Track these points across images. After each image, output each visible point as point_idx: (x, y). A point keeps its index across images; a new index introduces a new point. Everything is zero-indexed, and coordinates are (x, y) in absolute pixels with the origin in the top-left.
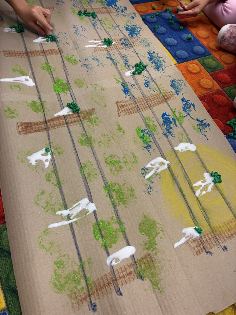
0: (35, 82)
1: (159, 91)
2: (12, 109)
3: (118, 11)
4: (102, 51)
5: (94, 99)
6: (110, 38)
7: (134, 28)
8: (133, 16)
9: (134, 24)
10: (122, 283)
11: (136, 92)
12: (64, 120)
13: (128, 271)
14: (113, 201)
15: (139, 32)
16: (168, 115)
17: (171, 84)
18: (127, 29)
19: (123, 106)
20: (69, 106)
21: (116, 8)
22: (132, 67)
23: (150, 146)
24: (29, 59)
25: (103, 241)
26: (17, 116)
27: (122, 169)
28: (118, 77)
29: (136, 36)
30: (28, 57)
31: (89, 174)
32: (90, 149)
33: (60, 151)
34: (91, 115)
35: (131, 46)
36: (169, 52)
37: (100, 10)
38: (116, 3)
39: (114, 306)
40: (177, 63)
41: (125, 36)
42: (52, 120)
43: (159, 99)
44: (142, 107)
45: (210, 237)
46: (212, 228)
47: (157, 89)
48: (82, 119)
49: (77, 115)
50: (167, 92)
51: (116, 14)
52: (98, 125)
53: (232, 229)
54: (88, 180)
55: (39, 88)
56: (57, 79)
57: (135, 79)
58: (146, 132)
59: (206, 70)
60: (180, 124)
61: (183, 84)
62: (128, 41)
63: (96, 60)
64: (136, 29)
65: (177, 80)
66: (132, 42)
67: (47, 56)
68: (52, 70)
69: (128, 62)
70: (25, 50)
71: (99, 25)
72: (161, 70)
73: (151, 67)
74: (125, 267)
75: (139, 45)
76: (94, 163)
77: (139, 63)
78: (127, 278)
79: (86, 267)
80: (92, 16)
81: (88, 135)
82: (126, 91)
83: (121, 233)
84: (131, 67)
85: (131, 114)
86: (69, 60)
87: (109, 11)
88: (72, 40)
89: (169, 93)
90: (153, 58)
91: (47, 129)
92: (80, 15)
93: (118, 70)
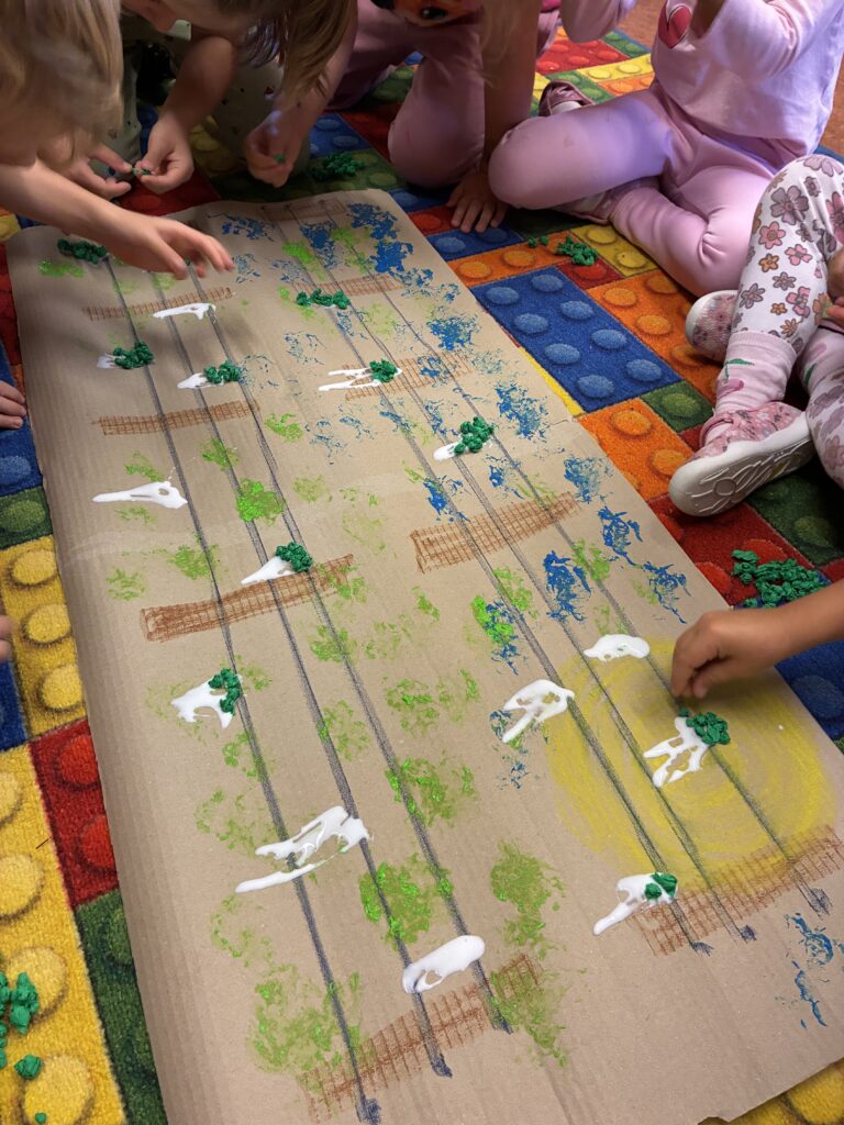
0: (187, 496)
1: (532, 494)
4: (368, 397)
5: (350, 529)
6: (387, 360)
7: (455, 327)
8: (450, 293)
9: (455, 315)
10: (450, 1043)
11: (465, 502)
12: (270, 594)
13: (466, 1006)
14: (415, 812)
15: (469, 334)
16: (564, 560)
17: (567, 471)
18: (436, 329)
19: (431, 543)
20: (281, 553)
21: (401, 277)
22: (455, 434)
23: (512, 648)
24: (168, 436)
25: (390, 922)
26: (143, 590)
27: (436, 720)
28: (415, 465)
29: (460, 347)
30: (165, 429)
31: (345, 739)
32: (343, 670)
33: (261, 678)
34: (344, 573)
35: (448, 375)
36: (557, 384)
37: (359, 284)
38: (400, 262)
39: (430, 1105)
40: (582, 411)
41: (431, 349)
42: (237, 595)
43: (535, 518)
44: (487, 543)
45: (703, 901)
46: (707, 875)
47: (527, 489)
48: (318, 586)
49: (305, 577)
50: (557, 494)
51: (404, 291)
52: (364, 601)
53: (768, 876)
54: (341, 756)
55: (199, 511)
56: (247, 483)
57: (463, 468)
58: (500, 610)
59: (669, 425)
60: (599, 583)
61: (603, 469)
62: (440, 362)
63: (350, 422)
64: (461, 327)
65: (584, 458)
66: (451, 363)
68: (233, 459)
69: (441, 420)
70: (156, 413)
71: (356, 326)
72: (537, 434)
73: (506, 429)
74: (455, 997)
75: (470, 372)
76: (356, 706)
77: (472, 422)
78: (462, 1028)
79: (346, 999)
80: (335, 303)
81: (338, 629)
82: (438, 501)
83: (441, 900)
84: (449, 434)
85: (456, 562)
86: (277, 430)
87: (383, 284)
88: (283, 374)
89: (562, 499)
90: (512, 404)
91: (223, 620)
92: (302, 304)
93: (414, 445)
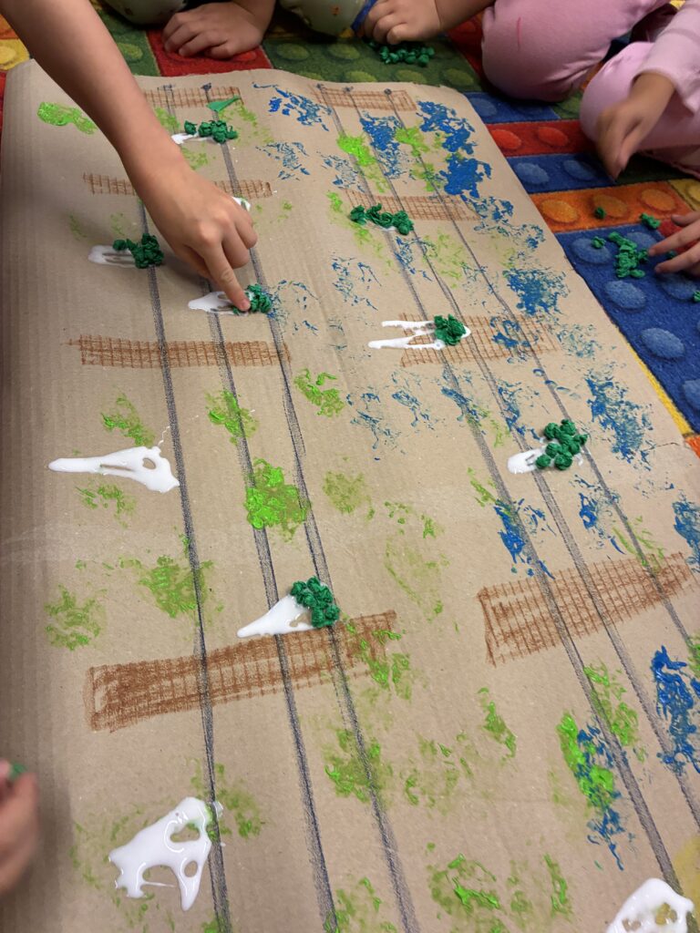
0: (180, 475)
1: (634, 548)
2: (80, 603)
3: (482, 213)
4: (428, 364)
5: (396, 568)
6: (453, 315)
7: (537, 283)
8: (533, 236)
9: (539, 268)
12: (276, 660)
15: (554, 297)
16: (678, 665)
17: (677, 518)
18: (514, 283)
19: (505, 613)
20: (298, 593)
21: (475, 204)
22: (535, 437)
23: (614, 817)
24: (167, 376)
26: (97, 632)
28: (484, 477)
29: (544, 313)
30: (165, 365)
32: (369, 818)
33: (248, 815)
34: (381, 640)
35: (527, 349)
36: (658, 385)
37: (424, 204)
38: (475, 186)
40: (690, 430)
41: (507, 308)
42: (229, 655)
43: (638, 587)
44: (577, 620)
47: (628, 539)
49: (327, 638)
50: (667, 554)
51: (477, 224)
52: (407, 697)
55: (194, 501)
56: (262, 466)
62: (518, 328)
63: (405, 399)
64: (546, 287)
66: (531, 333)
67: (233, 368)
68: (248, 426)
69: (517, 413)
70: (156, 339)
71: (418, 262)
72: (638, 456)
73: (601, 441)
75: (555, 349)
77: (560, 424)
80: (394, 224)
81: (367, 739)
82: (514, 540)
84: (528, 435)
85: (537, 649)
86: (309, 394)
87: (453, 210)
88: (325, 314)
89: (672, 562)
90: (608, 406)
92: (355, 221)
93: (482, 445)
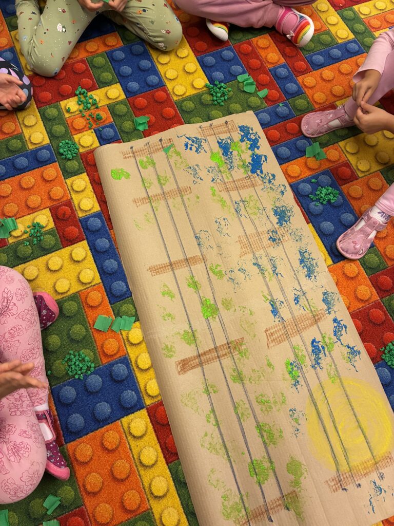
1: (309, 309)
3: (264, 181)
7: (284, 212)
8: (283, 190)
11: (284, 312)
15: (289, 217)
16: (318, 342)
18: (276, 213)
19: (272, 334)
21: (262, 177)
23: (298, 382)
27: (272, 410)
28: (266, 292)
29: (286, 225)
31: (243, 414)
34: (241, 345)
35: (280, 241)
41: (273, 225)
42: (205, 353)
43: (310, 321)
44: (292, 333)
47: (308, 306)
48: (232, 351)
51: (263, 187)
52: (248, 359)
56: (204, 299)
57: (284, 294)
58: (295, 364)
62: (277, 233)
63: (242, 270)
65: (330, 292)
66: (281, 234)
69: (276, 267)
75: (289, 240)
79: (245, 498)
82: (275, 312)
84: (279, 276)
85: (281, 343)
87: (254, 182)
89: (320, 312)
90: (305, 260)
91: (201, 364)
93: (265, 281)
